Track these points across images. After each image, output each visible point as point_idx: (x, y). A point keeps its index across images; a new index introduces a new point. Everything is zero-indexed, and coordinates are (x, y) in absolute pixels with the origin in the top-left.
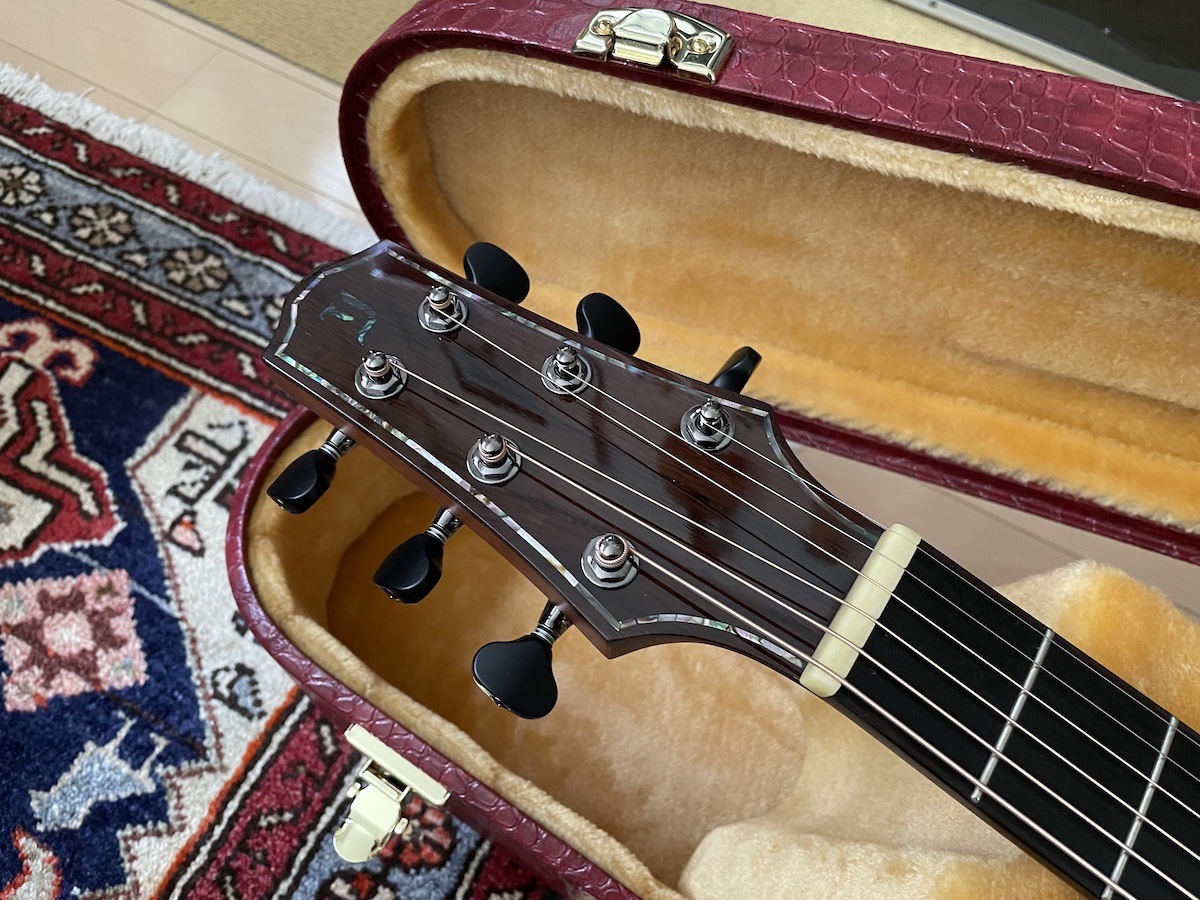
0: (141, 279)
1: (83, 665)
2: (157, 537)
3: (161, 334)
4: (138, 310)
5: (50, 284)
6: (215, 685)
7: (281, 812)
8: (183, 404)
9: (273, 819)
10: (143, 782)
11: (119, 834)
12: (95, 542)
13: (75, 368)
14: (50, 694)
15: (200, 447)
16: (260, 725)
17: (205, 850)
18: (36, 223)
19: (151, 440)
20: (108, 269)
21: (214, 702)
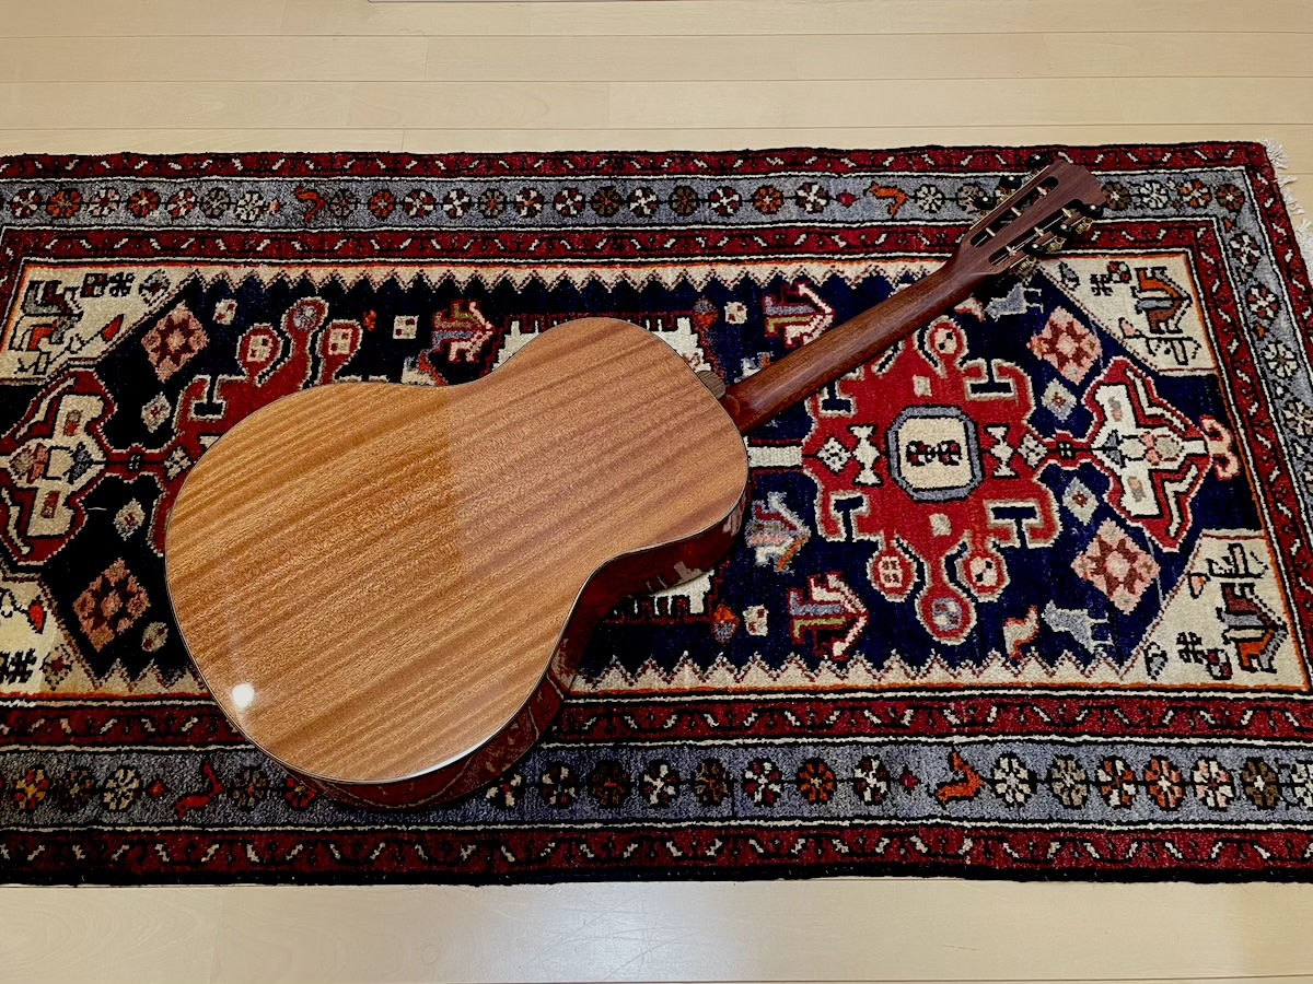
0: (1291, 460)
1: (1112, 583)
2: (1185, 571)
3: (1274, 494)
4: (1276, 473)
5: (1251, 424)
6: (1149, 648)
7: (1125, 717)
8: (1251, 533)
9: (1120, 716)
10: (1091, 645)
11: (1066, 651)
12: (1160, 546)
13: (1224, 470)
14: (1091, 579)
15: (1239, 557)
16: (1150, 681)
17: (1087, 692)
18: (1272, 388)
19: (1223, 532)
20: (1282, 442)
21: (1142, 652)
